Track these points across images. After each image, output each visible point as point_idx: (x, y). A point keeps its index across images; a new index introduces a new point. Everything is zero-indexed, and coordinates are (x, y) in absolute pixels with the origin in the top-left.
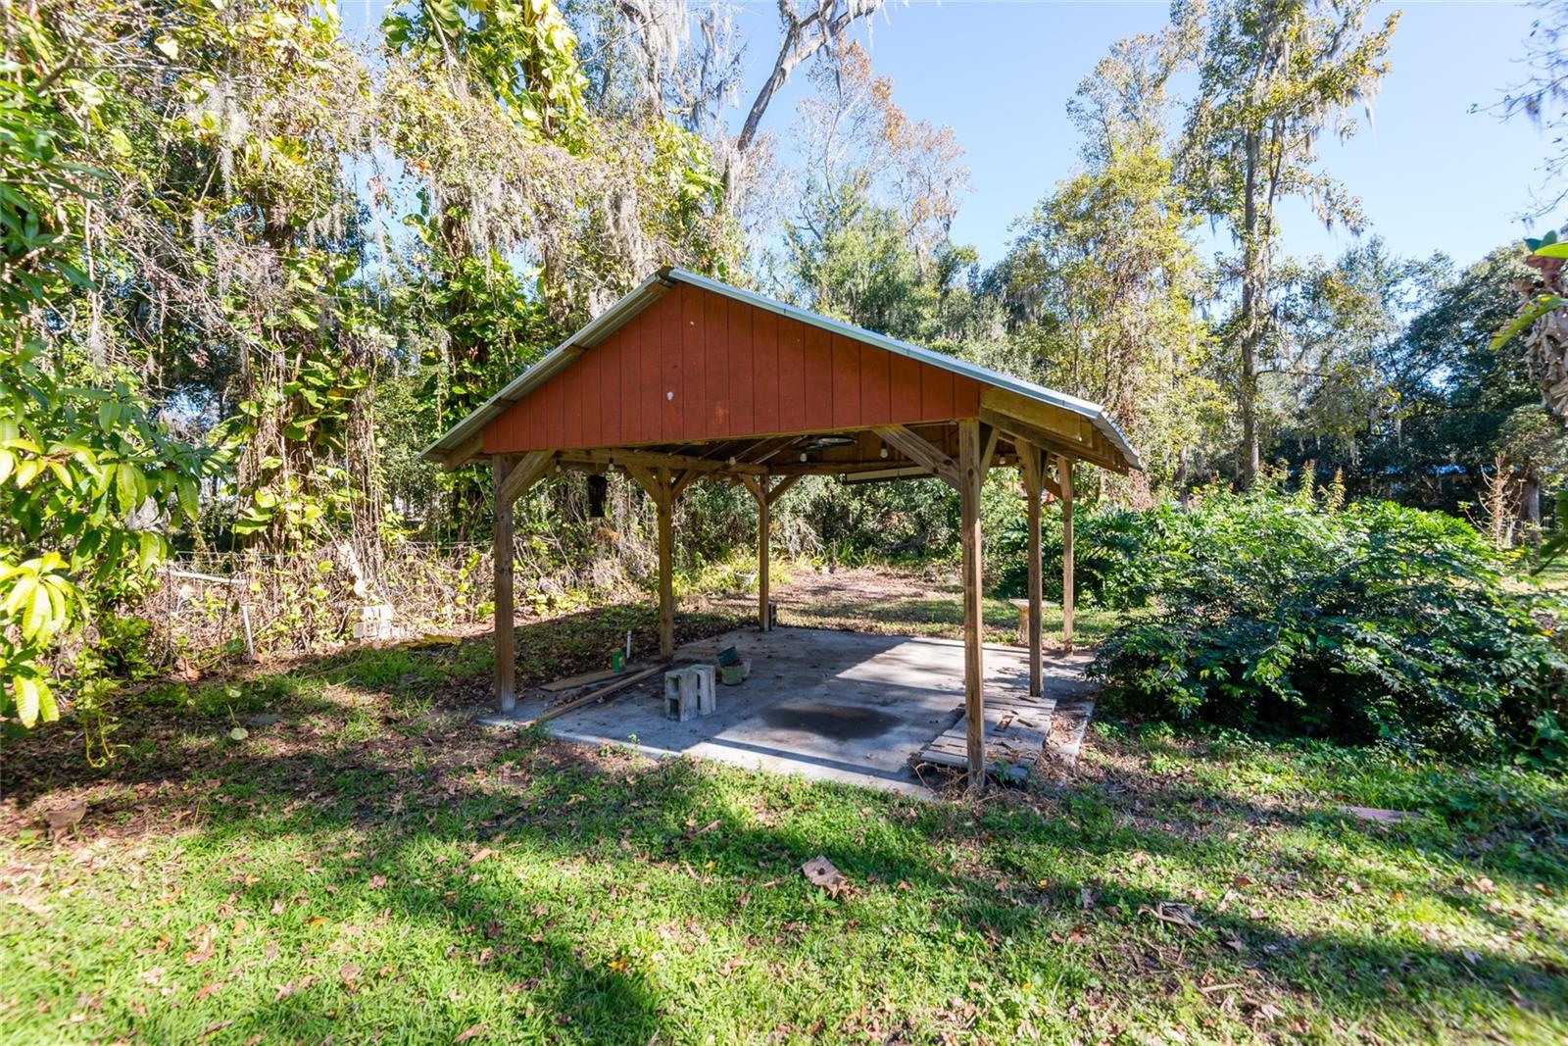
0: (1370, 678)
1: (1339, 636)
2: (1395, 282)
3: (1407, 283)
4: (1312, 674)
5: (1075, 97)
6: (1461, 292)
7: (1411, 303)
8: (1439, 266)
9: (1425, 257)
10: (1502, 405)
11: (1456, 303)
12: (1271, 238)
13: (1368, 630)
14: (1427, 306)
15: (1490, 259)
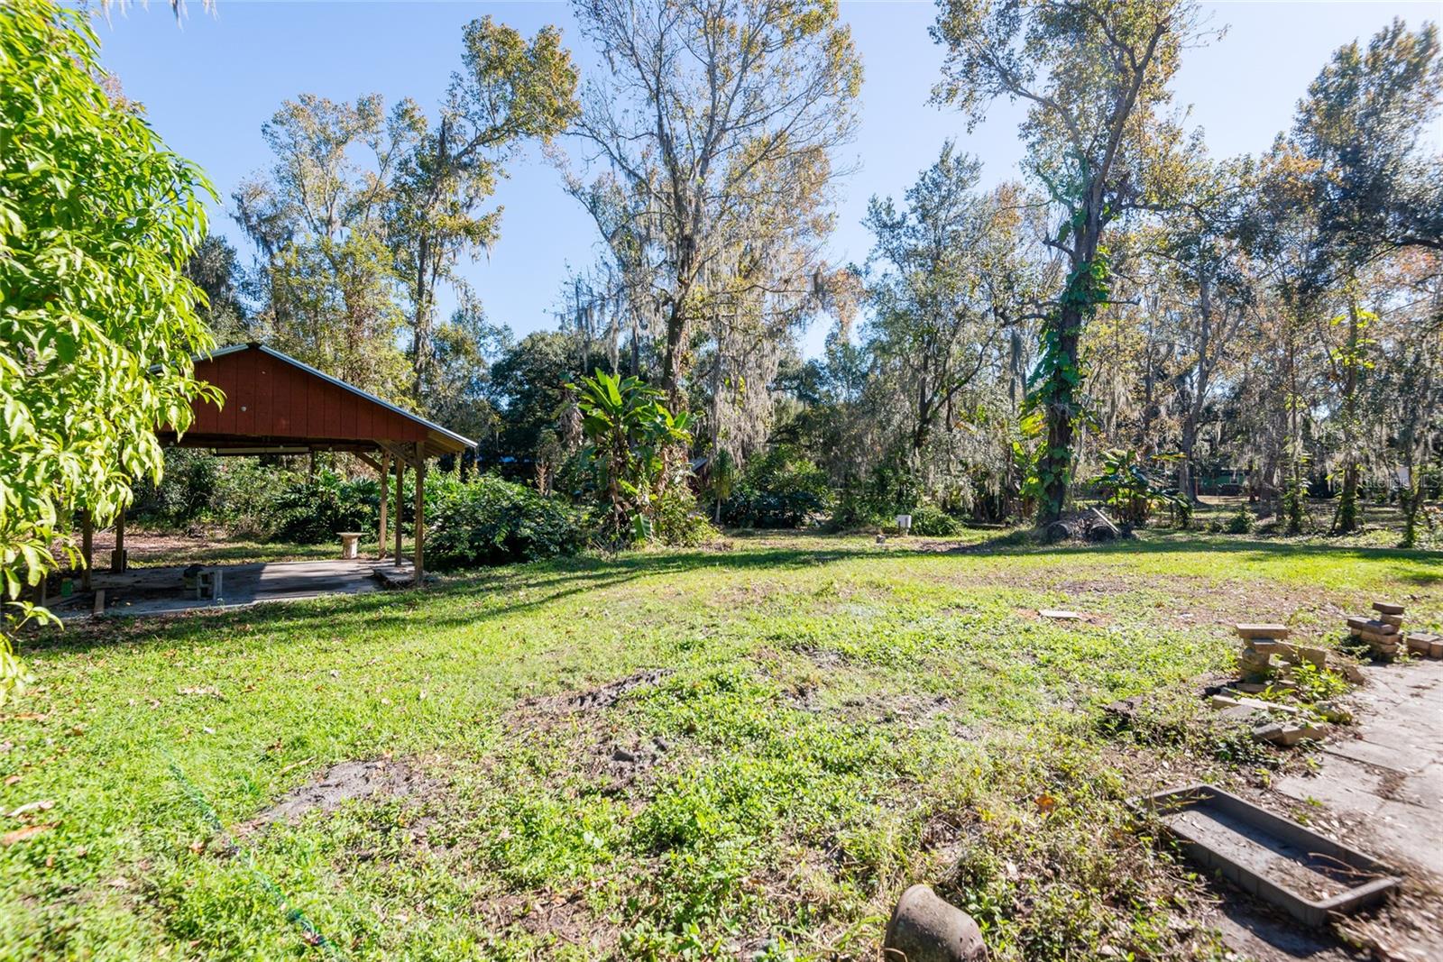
0: (529, 537)
1: (517, 526)
2: (484, 337)
3: (490, 339)
4: (512, 540)
5: (270, 123)
6: (517, 354)
7: (492, 354)
8: (506, 333)
9: (500, 326)
10: (534, 424)
11: (516, 359)
12: (432, 307)
13: (527, 523)
14: (500, 357)
15: (530, 336)
